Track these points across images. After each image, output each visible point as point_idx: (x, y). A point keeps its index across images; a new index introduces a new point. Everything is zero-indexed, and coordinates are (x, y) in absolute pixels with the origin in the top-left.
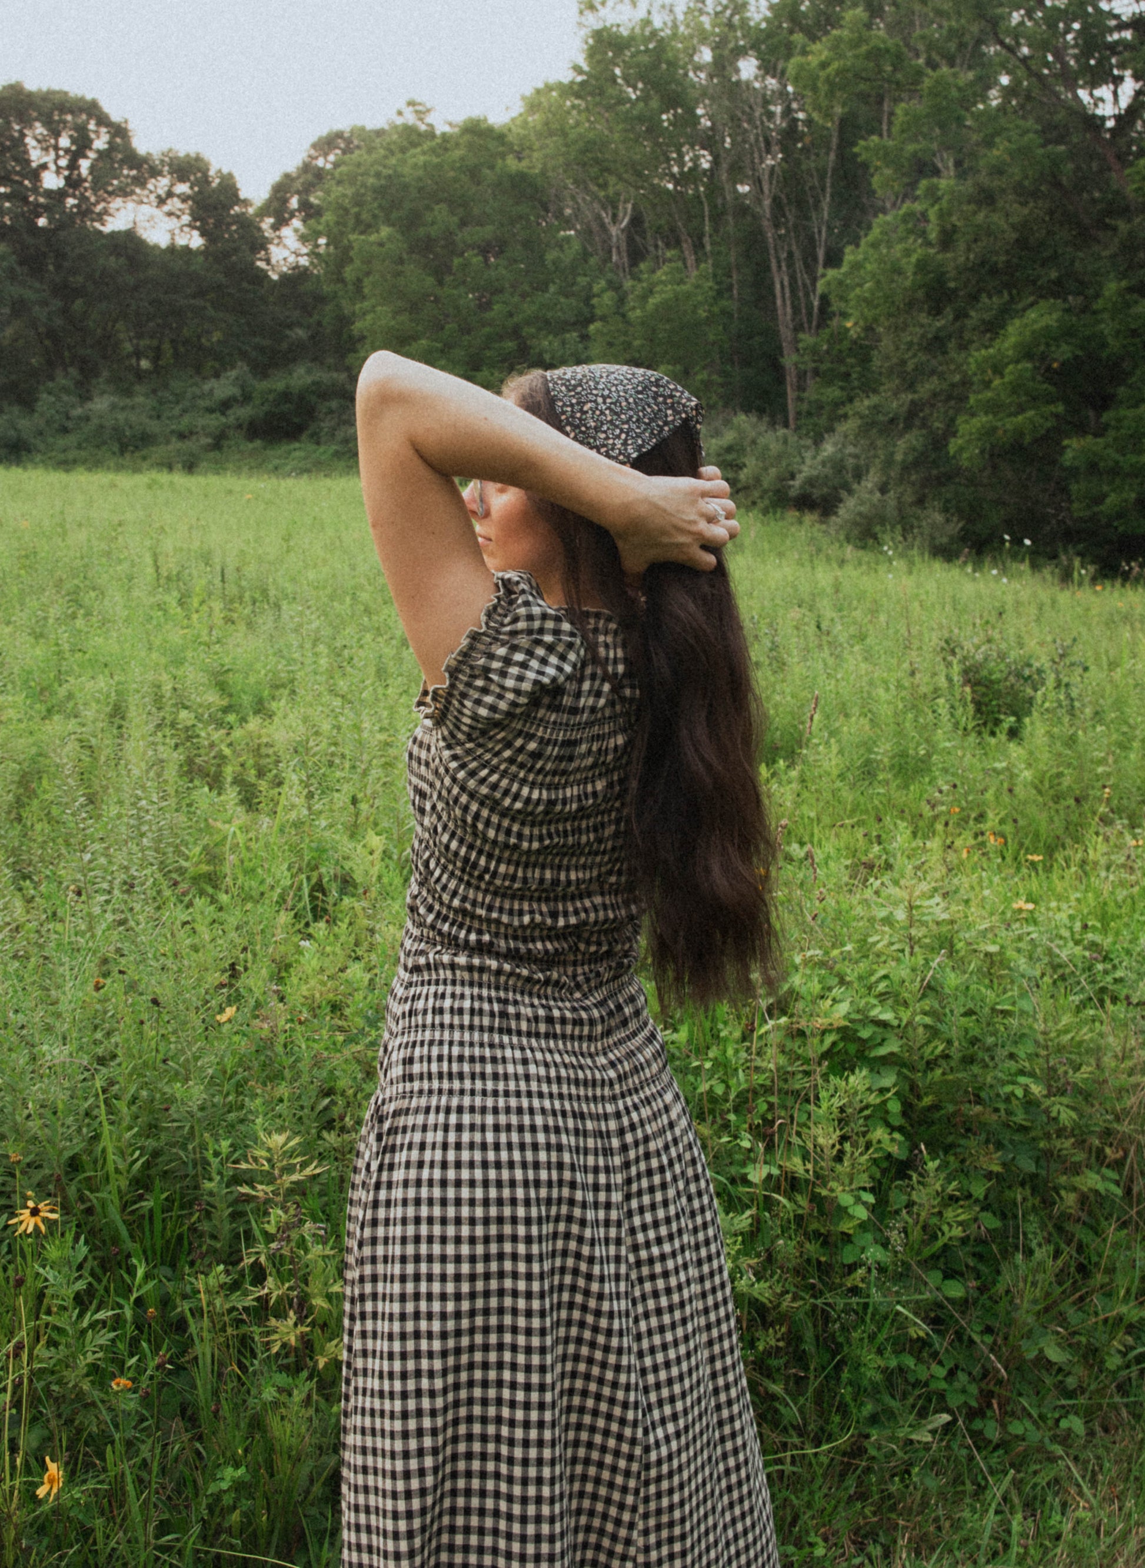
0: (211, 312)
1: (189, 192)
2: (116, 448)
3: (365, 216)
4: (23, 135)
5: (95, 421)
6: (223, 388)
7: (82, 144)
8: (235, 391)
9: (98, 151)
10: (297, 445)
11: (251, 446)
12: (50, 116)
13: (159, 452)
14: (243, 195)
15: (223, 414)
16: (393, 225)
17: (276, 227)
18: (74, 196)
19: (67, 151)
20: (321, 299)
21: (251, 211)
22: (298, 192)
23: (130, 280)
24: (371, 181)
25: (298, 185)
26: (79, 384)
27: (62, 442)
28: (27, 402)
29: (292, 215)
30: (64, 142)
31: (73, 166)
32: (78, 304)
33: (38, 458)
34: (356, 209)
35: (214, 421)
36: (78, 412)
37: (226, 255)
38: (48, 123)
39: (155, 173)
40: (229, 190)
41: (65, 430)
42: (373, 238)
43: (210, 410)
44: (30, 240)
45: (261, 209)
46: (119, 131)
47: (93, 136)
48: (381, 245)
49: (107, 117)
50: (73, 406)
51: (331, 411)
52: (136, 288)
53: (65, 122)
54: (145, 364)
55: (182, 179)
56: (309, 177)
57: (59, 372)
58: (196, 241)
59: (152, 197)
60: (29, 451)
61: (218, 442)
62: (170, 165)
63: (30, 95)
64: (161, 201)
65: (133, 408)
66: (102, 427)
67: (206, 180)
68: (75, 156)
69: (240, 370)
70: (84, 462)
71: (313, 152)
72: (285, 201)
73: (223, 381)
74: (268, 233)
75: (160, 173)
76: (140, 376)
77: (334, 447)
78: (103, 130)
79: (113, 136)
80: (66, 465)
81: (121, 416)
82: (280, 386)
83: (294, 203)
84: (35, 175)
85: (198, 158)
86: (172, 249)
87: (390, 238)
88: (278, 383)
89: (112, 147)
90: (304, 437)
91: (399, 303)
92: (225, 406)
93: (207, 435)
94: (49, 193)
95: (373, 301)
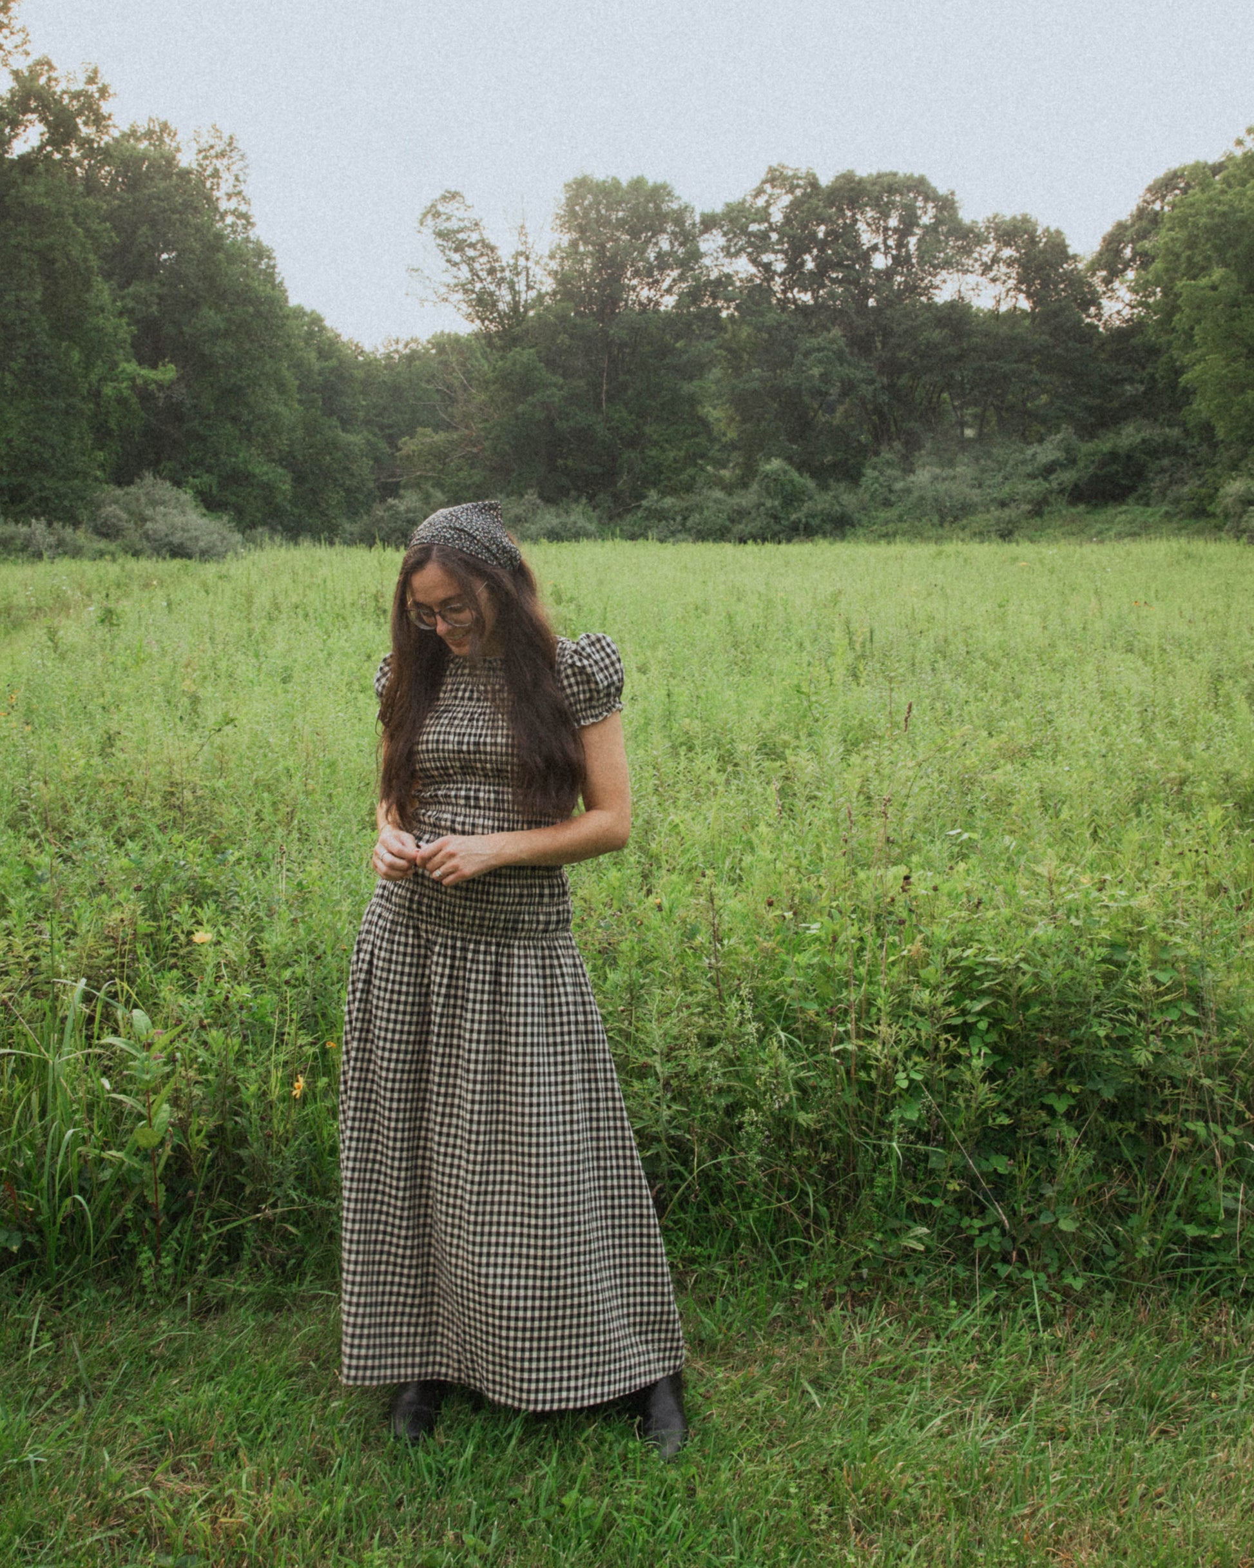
0: (1036, 375)
1: (1016, 255)
2: (936, 519)
3: (1198, 259)
4: (855, 221)
5: (916, 494)
6: (1046, 452)
7: (909, 222)
8: (1059, 455)
9: (925, 227)
10: (1124, 508)
11: (1073, 510)
12: (878, 199)
13: (978, 520)
14: (1071, 251)
15: (1046, 479)
16: (1227, 266)
17: (1107, 281)
18: (902, 274)
19: (896, 230)
20: (1153, 351)
21: (1080, 266)
22: (1132, 241)
23: (953, 350)
24: (1203, 220)
25: (1130, 233)
26: (905, 457)
27: (883, 514)
28: (853, 477)
29: (1127, 266)
30: (893, 222)
31: (900, 245)
32: (903, 380)
33: (860, 531)
34: (1188, 253)
35: (1035, 488)
36: (899, 486)
37: (1056, 314)
38: (877, 204)
39: (980, 240)
40: (1058, 249)
41: (887, 503)
42: (1204, 281)
43: (1031, 476)
44: (859, 321)
45: (1093, 263)
46: (946, 205)
47: (919, 212)
48: (1214, 288)
49: (934, 191)
50: (896, 479)
51: (1163, 470)
52: (959, 358)
53: (893, 203)
54: (969, 433)
55: (1007, 244)
56: (1144, 223)
57: (884, 448)
58: (1025, 304)
59: (977, 265)
60: (853, 526)
61: (1039, 508)
62: (996, 230)
63: (861, 181)
64: (987, 268)
65: (954, 477)
66: (922, 498)
67: (1033, 241)
68: (903, 233)
69: (1066, 432)
70: (904, 534)
71: (1148, 197)
72: (1118, 252)
73: (1047, 445)
74: (1101, 289)
75: (987, 242)
76: (964, 444)
77: (1164, 509)
78: (930, 205)
79: (940, 209)
80: (888, 537)
81: (942, 487)
82: (1106, 447)
83: (1128, 252)
84: (866, 257)
85: (1025, 220)
86: (995, 315)
87: (1224, 280)
88: (1105, 444)
89: (939, 221)
90: (1130, 500)
91: (1234, 349)
92: (1049, 470)
93: (1029, 502)
94: (877, 273)
95: (1204, 349)
